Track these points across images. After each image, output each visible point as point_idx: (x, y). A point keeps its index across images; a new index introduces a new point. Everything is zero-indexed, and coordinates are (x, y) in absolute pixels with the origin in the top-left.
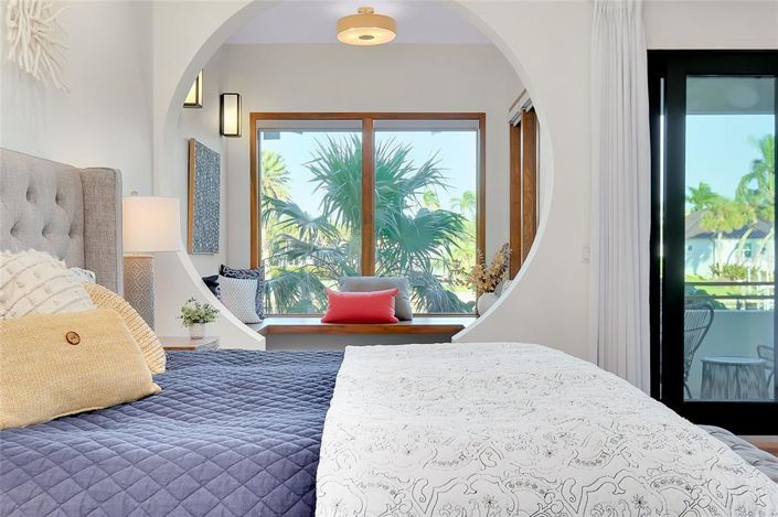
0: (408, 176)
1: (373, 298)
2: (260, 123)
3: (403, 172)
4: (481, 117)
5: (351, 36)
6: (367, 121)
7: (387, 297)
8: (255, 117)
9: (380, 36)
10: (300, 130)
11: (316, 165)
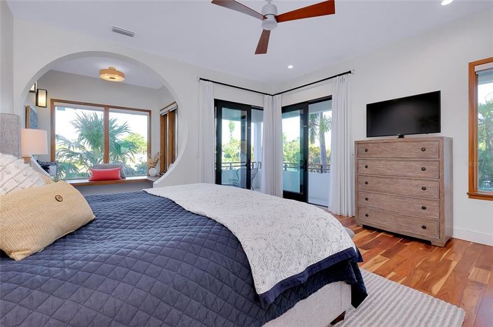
0: (116, 128)
1: (111, 171)
2: (55, 103)
3: (114, 127)
4: (150, 111)
5: (106, 77)
6: (107, 108)
7: (117, 170)
8: (53, 101)
9: (118, 79)
10: (75, 108)
11: (75, 122)
